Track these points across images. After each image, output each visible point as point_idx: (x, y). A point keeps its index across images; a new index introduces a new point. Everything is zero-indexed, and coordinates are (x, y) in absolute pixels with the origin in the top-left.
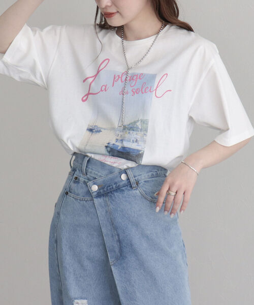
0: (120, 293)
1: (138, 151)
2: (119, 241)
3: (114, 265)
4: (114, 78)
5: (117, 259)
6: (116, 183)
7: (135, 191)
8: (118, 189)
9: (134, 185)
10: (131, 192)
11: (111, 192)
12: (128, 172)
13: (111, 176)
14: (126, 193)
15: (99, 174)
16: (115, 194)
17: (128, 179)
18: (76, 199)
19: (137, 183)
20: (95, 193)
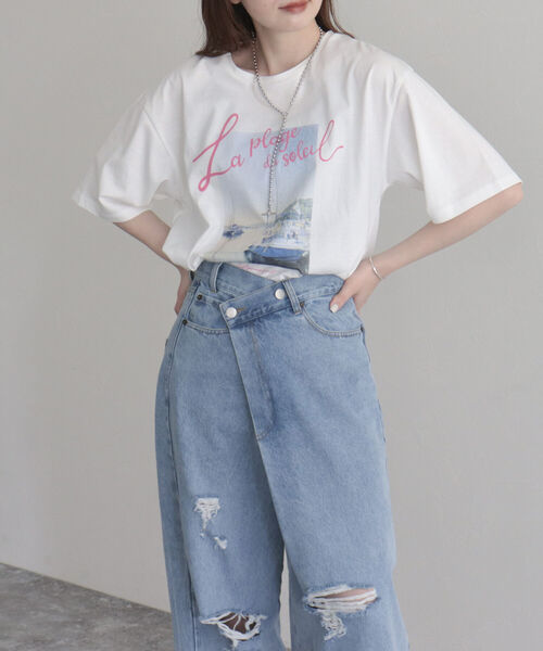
0: (272, 486)
1: (299, 252)
2: (272, 400)
3: (263, 439)
4: (252, 144)
5: (268, 430)
6: (266, 305)
7: (299, 318)
8: (271, 314)
9: (297, 308)
10: (291, 319)
11: (259, 319)
12: (286, 285)
13: (258, 293)
14: (283, 320)
15: (239, 290)
16: (266, 322)
17: (287, 298)
18: (201, 332)
19: (302, 304)
20: (233, 322)
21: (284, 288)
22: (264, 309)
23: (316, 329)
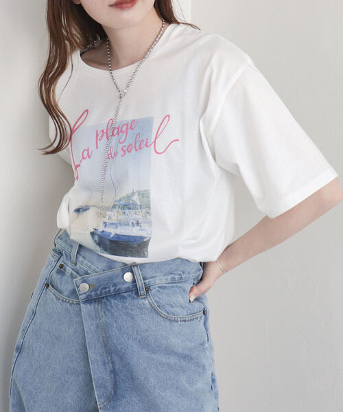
1: (142, 238)
3: (104, 408)
4: (97, 135)
5: (109, 399)
6: (115, 285)
7: (143, 301)
8: (118, 294)
9: (143, 292)
10: (136, 301)
11: (106, 297)
12: (135, 269)
13: (109, 273)
14: (128, 302)
15: (93, 267)
16: (113, 301)
17: (134, 281)
18: (58, 299)
19: (148, 289)
20: (84, 296)
21: (132, 272)
22: (112, 289)
23: (158, 313)
